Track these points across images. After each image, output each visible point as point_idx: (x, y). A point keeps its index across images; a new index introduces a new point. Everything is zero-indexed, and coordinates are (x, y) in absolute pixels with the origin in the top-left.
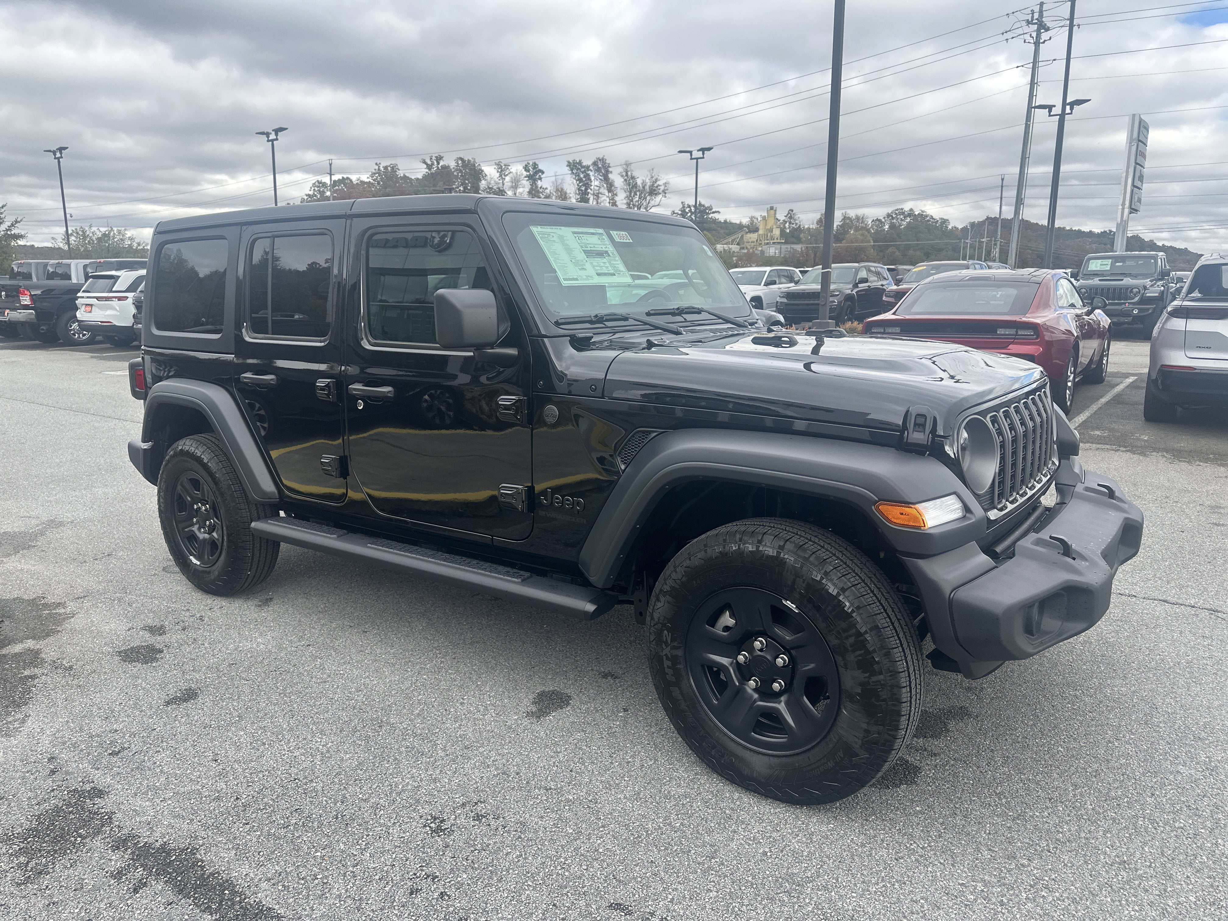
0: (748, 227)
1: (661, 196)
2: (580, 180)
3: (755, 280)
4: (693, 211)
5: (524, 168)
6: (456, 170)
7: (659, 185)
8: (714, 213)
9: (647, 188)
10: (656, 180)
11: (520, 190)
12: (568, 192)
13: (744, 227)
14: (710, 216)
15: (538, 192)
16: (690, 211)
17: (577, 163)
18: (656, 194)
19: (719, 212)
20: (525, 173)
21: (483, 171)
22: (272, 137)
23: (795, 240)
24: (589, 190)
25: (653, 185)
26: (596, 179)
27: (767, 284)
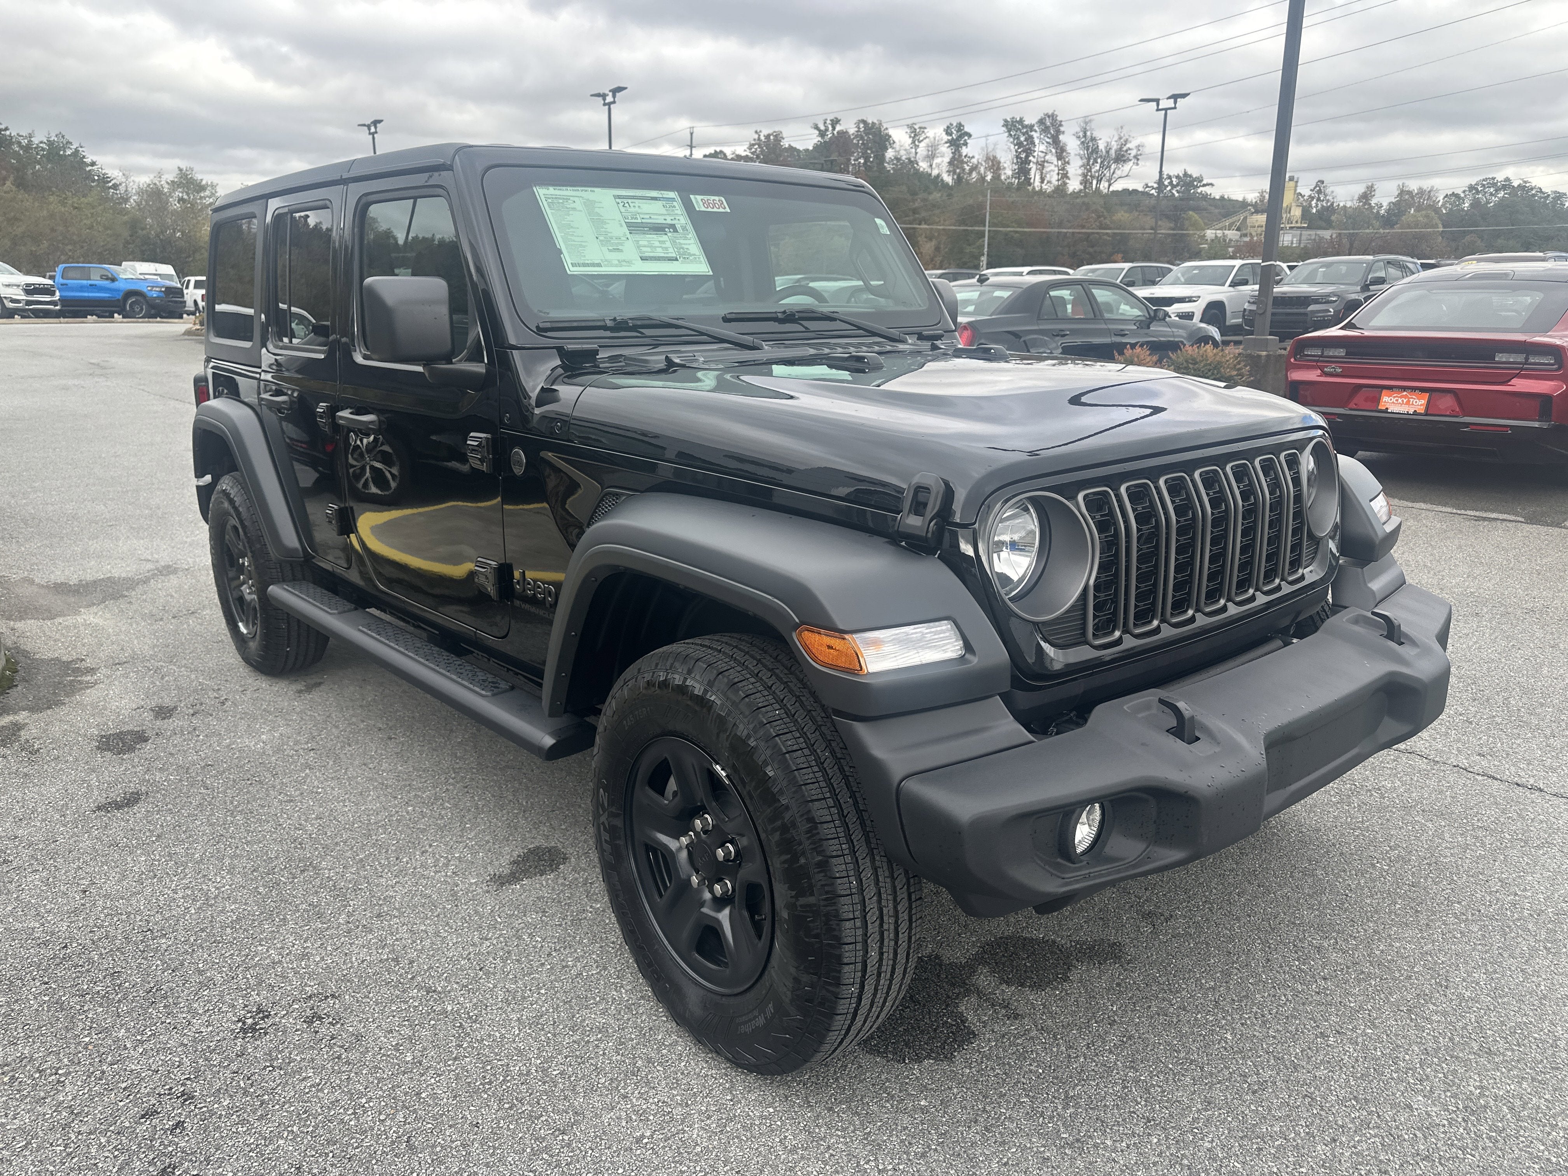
0: (1255, 205)
1: (1131, 163)
2: (1020, 144)
3: (1217, 280)
4: (1175, 183)
5: (944, 130)
6: (856, 136)
7: (1130, 149)
8: (1204, 185)
9: (1113, 152)
10: (1126, 141)
11: (937, 161)
12: (1002, 160)
13: (1249, 205)
14: (1199, 190)
15: (963, 162)
16: (1171, 183)
17: (1016, 121)
18: (1124, 161)
19: (1212, 185)
20: (946, 138)
21: (890, 137)
22: (609, 99)
23: (1324, 224)
24: (1031, 158)
25: (1121, 148)
26: (1041, 142)
27: (1234, 284)
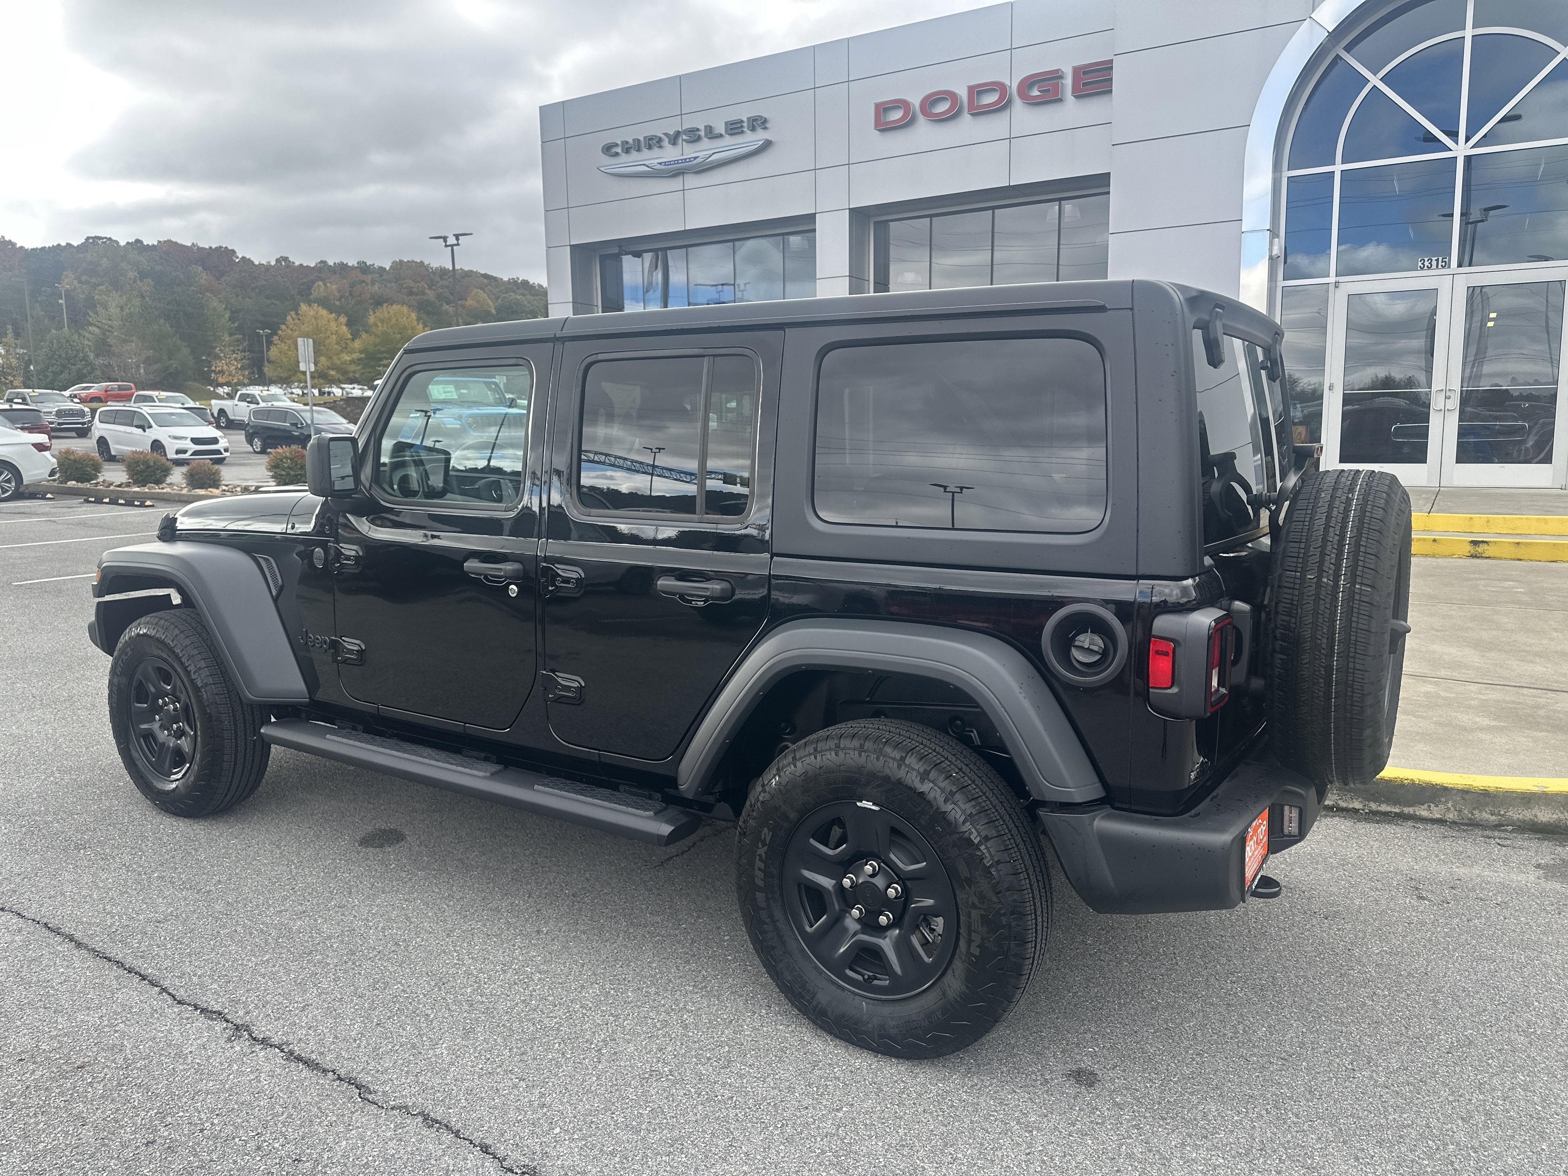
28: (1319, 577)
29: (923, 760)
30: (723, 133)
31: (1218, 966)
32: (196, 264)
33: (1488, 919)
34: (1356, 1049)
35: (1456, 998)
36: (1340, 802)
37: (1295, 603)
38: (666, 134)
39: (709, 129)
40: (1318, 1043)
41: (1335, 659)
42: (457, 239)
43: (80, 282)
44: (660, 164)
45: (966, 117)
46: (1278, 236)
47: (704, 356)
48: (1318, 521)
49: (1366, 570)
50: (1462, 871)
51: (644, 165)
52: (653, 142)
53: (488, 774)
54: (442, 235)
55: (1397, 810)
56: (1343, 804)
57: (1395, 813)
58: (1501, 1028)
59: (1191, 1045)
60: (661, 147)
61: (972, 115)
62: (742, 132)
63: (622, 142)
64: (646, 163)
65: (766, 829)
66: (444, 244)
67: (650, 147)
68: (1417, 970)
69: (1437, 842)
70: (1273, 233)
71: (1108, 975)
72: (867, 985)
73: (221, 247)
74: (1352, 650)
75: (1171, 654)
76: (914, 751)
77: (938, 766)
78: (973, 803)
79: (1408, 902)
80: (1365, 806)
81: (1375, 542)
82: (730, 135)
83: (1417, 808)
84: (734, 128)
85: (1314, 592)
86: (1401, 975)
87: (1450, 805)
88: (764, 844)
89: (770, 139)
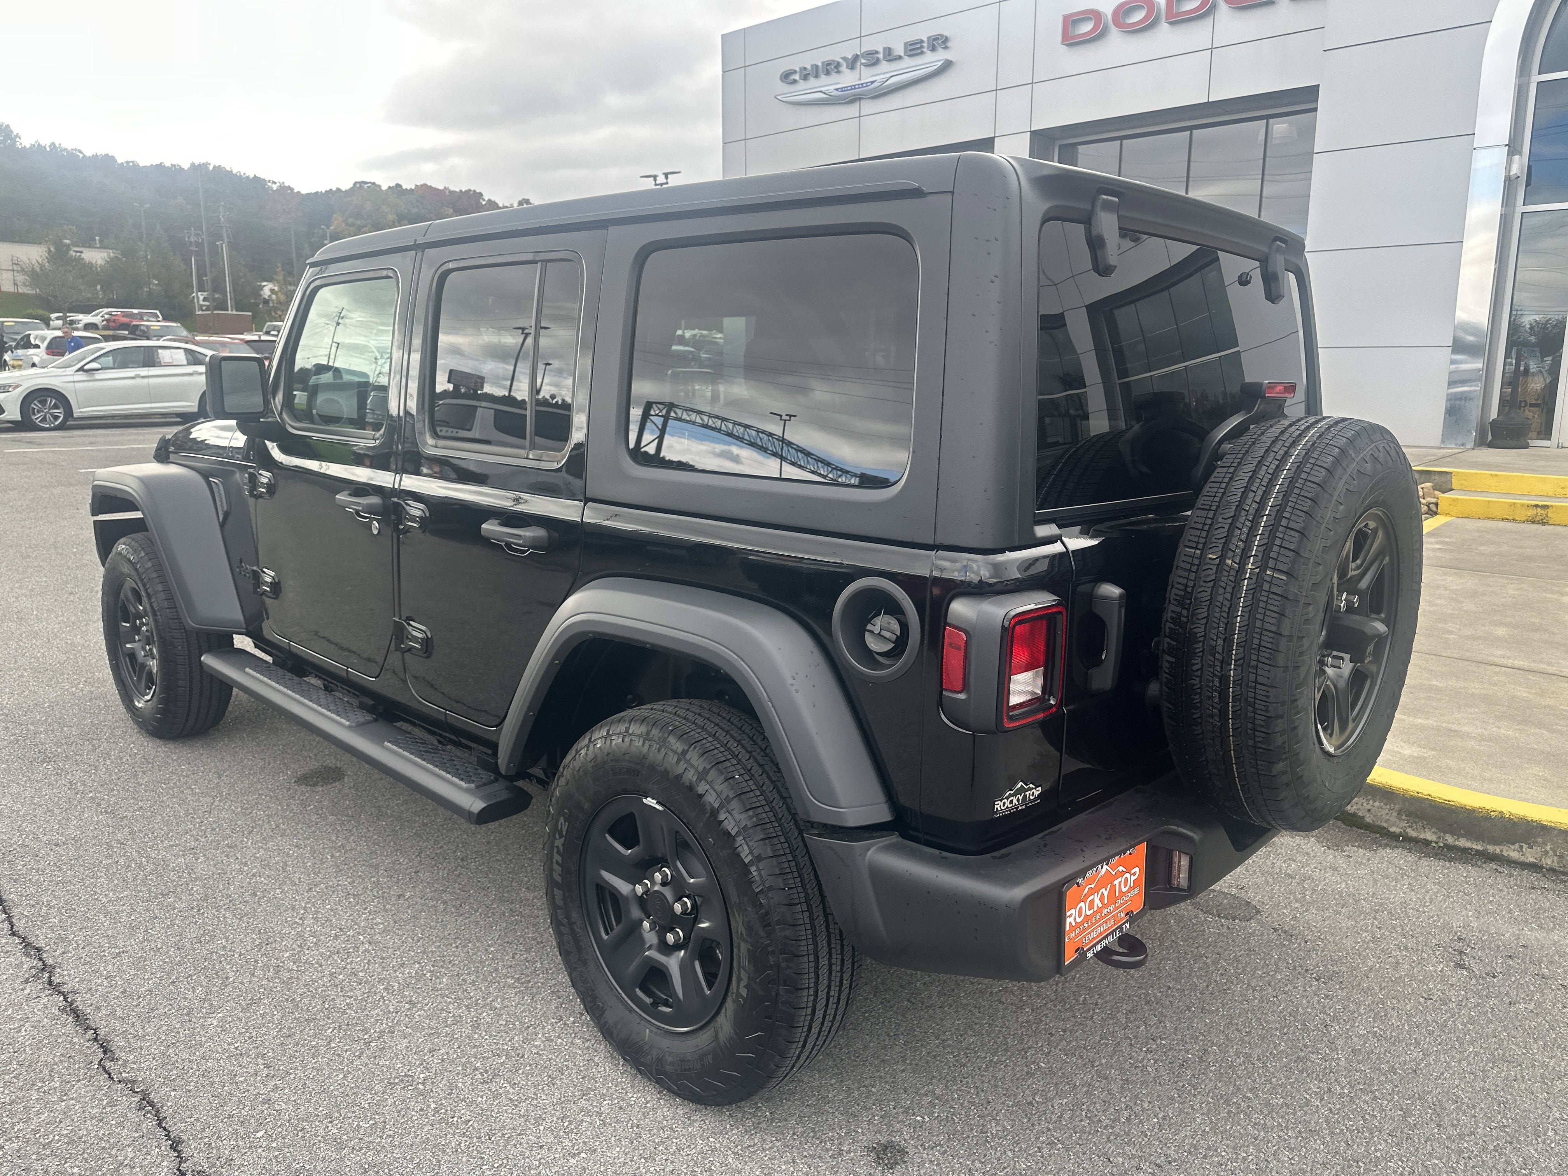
28: (1222, 558)
29: (705, 756)
30: (902, 55)
31: (1142, 1028)
32: (447, 207)
33: (1539, 1004)
34: (1263, 1165)
35: (1438, 1109)
36: (1409, 830)
37: (1189, 590)
38: (844, 58)
39: (888, 51)
40: (1216, 1150)
41: (1233, 667)
42: (667, 178)
43: (347, 224)
44: (837, 90)
45: (1164, 26)
46: (1520, 153)
47: (536, 262)
48: (1239, 482)
49: (1283, 551)
50: (1532, 935)
51: (821, 91)
52: (831, 68)
53: (354, 724)
54: (652, 174)
55: (1480, 848)
56: (1412, 833)
57: (1477, 851)
58: (1483, 1162)
59: (1049, 1130)
60: (838, 72)
61: (1171, 23)
62: (922, 53)
63: (800, 69)
64: (823, 89)
65: (562, 818)
66: (653, 183)
67: (828, 73)
68: (1405, 1064)
69: (1519, 894)
70: (1513, 148)
71: (999, 1022)
72: (651, 1010)
73: (470, 190)
74: (1254, 657)
75: (963, 649)
76: (698, 744)
77: (720, 766)
78: (751, 813)
79: (1439, 969)
80: (1439, 838)
81: (1302, 514)
82: (909, 56)
83: (1505, 848)
84: (914, 49)
85: (1213, 577)
86: (1379, 1069)
87: (1548, 848)
88: (561, 836)
89: (950, 59)
